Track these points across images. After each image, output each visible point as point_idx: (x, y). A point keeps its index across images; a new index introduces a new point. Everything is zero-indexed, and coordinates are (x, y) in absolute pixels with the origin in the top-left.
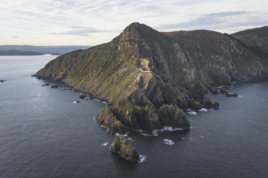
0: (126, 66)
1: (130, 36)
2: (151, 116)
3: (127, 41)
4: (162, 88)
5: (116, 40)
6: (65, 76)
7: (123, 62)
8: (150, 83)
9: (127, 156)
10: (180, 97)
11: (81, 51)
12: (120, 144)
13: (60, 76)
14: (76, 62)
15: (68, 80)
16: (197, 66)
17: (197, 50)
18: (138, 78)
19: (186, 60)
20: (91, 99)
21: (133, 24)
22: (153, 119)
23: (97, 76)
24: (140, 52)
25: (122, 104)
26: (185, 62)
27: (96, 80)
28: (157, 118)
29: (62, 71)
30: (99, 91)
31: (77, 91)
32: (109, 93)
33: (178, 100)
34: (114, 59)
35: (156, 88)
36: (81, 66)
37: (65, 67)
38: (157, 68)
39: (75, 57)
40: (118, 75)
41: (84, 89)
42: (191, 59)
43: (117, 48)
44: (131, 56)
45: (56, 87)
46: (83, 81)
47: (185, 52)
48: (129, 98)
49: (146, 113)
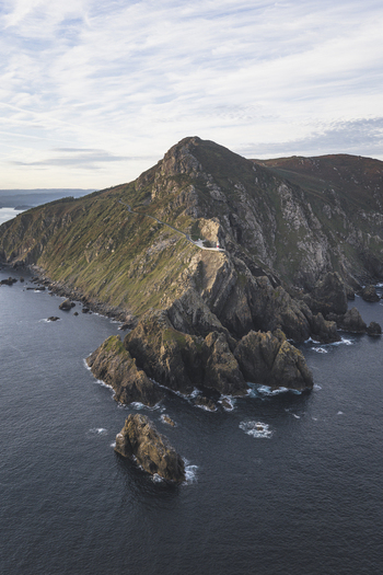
0: (166, 237)
1: (177, 166)
2: (220, 360)
3: (172, 178)
4: (249, 289)
5: (148, 177)
6: (33, 257)
7: (160, 226)
8: (221, 276)
9: (154, 467)
10: (290, 311)
11: (71, 200)
12: (137, 435)
13: (22, 258)
14: (59, 226)
15: (40, 266)
16: (329, 236)
17: (331, 200)
18: (193, 265)
19: (305, 223)
20: (85, 311)
21: (187, 141)
22: (225, 368)
23: (102, 259)
24: (199, 204)
25: (152, 328)
26: (302, 227)
27: (100, 268)
28: (234, 364)
29: (27, 246)
30: (104, 293)
31: (57, 291)
32: (126, 300)
33: (286, 317)
34: (141, 219)
35: (233, 289)
36: (69, 235)
37: (36, 236)
38: (239, 240)
39: (57, 215)
40: (147, 257)
41: (72, 286)
42: (315, 220)
43: (150, 194)
44: (178, 212)
45: (9, 283)
46: (70, 269)
47: (302, 205)
48: (169, 315)
49: (207, 351)
